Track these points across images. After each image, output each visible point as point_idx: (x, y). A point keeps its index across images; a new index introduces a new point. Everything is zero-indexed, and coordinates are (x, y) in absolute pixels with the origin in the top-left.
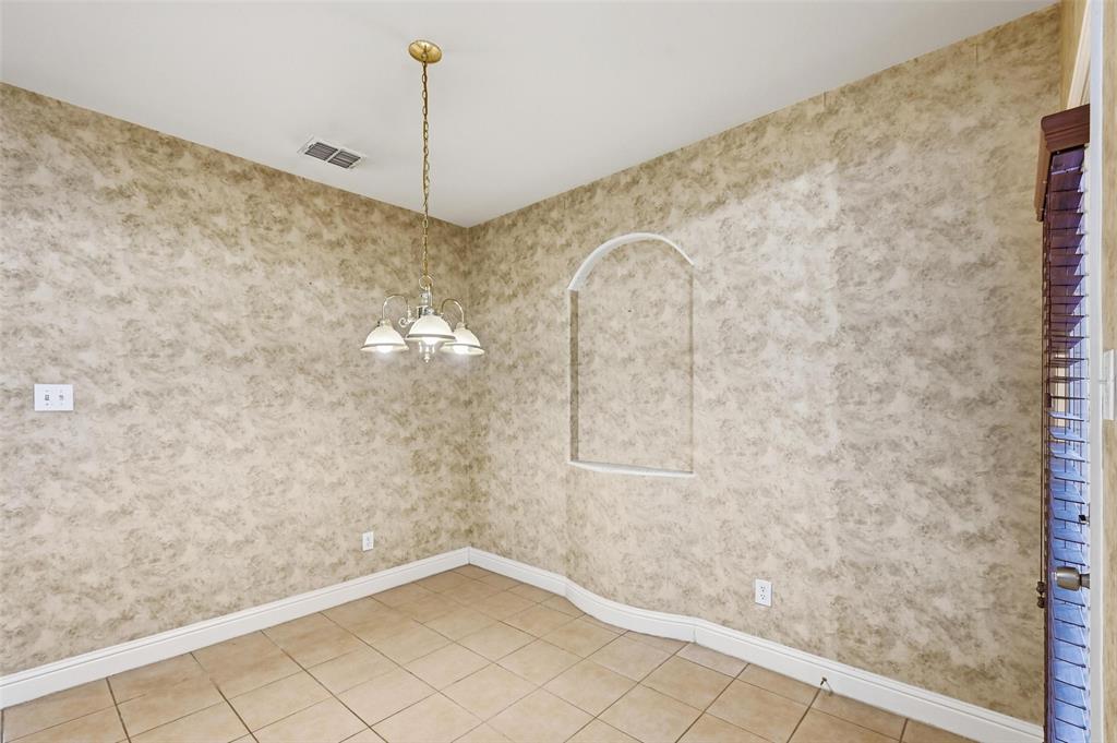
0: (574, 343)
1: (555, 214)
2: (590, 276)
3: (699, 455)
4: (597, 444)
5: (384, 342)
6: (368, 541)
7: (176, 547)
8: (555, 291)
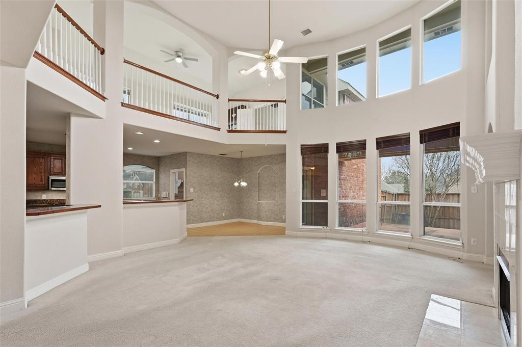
0: (259, 181)
1: (256, 160)
2: (261, 170)
3: (276, 199)
4: (262, 198)
5: (236, 184)
6: (224, 215)
7: (202, 211)
8: (255, 172)
